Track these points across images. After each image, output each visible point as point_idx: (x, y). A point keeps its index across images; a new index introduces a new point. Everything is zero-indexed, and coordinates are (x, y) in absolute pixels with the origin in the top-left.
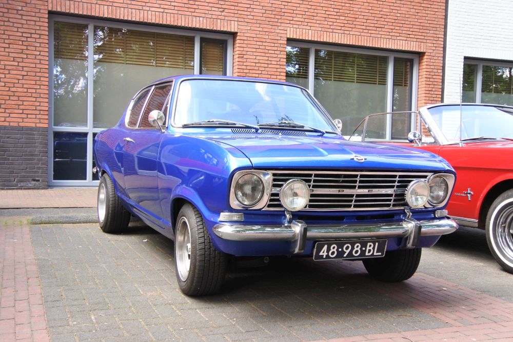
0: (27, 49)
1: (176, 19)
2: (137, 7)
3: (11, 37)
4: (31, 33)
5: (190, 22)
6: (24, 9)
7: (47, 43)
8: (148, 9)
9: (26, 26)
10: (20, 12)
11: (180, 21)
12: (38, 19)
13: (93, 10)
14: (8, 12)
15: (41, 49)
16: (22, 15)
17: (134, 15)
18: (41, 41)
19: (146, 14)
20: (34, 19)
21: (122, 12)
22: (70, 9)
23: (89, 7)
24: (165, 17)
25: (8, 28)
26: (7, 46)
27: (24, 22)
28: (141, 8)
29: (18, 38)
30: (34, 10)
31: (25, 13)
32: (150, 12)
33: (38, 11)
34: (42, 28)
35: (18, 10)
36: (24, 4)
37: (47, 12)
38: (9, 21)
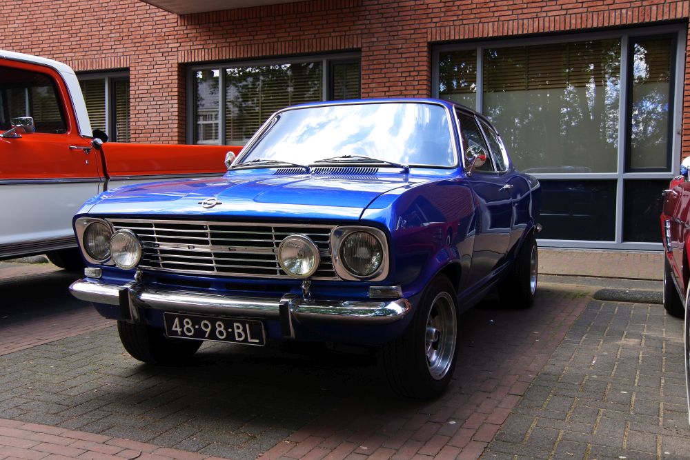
0: (406, 90)
1: (584, 19)
2: (529, 16)
3: (391, 80)
4: (410, 72)
5: (606, 19)
6: (404, 46)
7: (426, 80)
8: (544, 14)
9: (405, 65)
10: (400, 51)
11: (590, 21)
12: (417, 54)
13: (476, 31)
14: (389, 54)
15: (419, 87)
16: (402, 53)
17: (525, 27)
18: (419, 78)
19: (541, 22)
20: (413, 55)
21: (510, 27)
22: (450, 36)
23: (471, 29)
24: (568, 20)
25: (389, 70)
26: (387, 89)
27: (403, 60)
28: (534, 15)
29: (397, 79)
30: (413, 45)
31: (405, 51)
32: (547, 19)
33: (416, 45)
34: (421, 64)
35: (398, 49)
36: (403, 41)
37: (426, 45)
38: (389, 63)
